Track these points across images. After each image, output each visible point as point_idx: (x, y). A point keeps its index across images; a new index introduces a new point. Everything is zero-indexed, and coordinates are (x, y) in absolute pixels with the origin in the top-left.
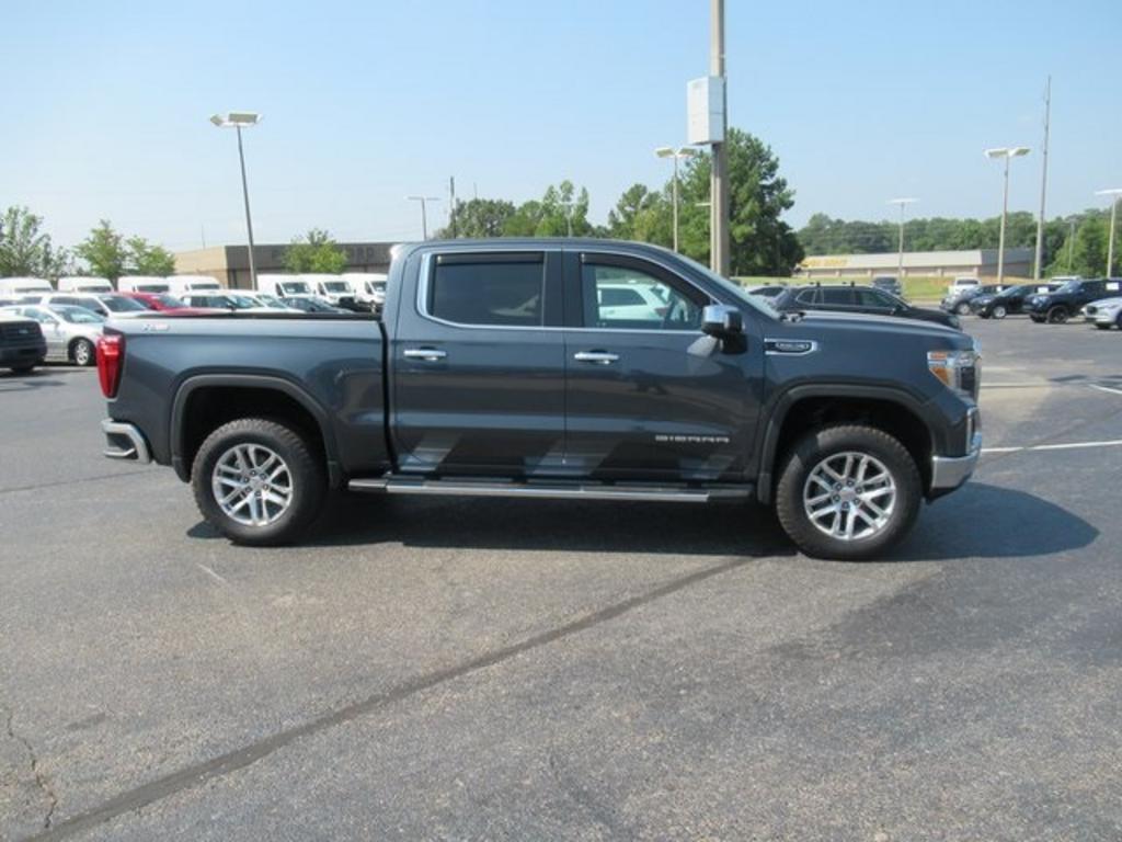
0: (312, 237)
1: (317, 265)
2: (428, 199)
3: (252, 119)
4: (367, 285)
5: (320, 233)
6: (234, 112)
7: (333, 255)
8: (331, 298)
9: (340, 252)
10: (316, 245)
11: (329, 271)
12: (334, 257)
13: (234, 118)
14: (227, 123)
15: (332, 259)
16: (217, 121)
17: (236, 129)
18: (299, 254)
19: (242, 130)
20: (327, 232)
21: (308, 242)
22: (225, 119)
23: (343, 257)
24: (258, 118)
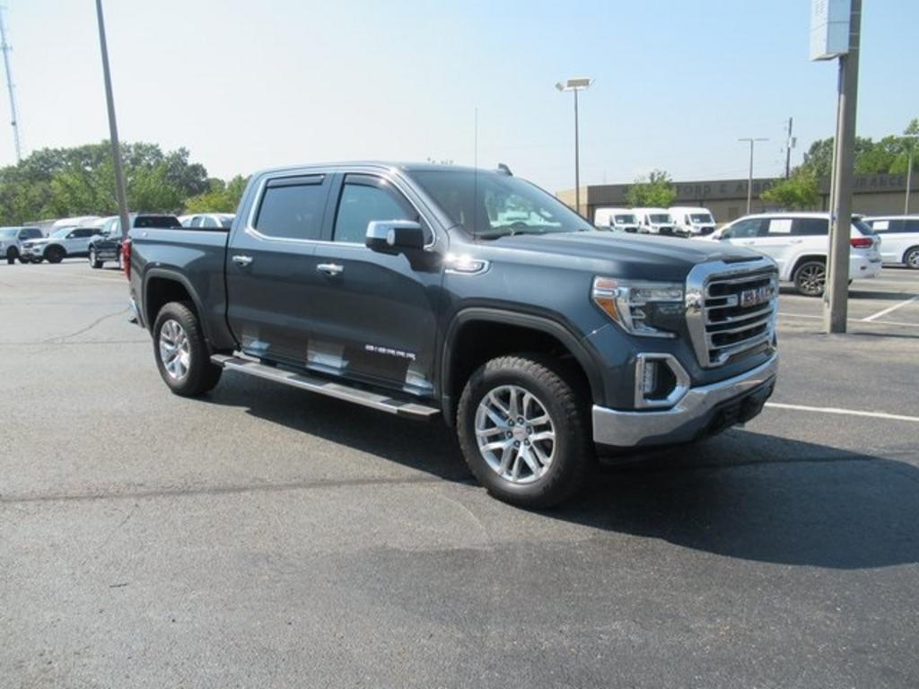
0: (652, 176)
1: (650, 201)
2: (758, 140)
3: (585, 83)
4: (686, 216)
5: (659, 173)
6: (571, 79)
7: (665, 191)
8: (653, 228)
9: (670, 189)
10: (653, 185)
11: (659, 206)
12: (665, 193)
13: (572, 83)
14: (566, 88)
15: (663, 195)
16: (559, 87)
17: (573, 93)
18: (637, 192)
19: (578, 93)
20: (665, 173)
21: (648, 181)
22: (565, 85)
23: (674, 193)
24: (590, 82)
